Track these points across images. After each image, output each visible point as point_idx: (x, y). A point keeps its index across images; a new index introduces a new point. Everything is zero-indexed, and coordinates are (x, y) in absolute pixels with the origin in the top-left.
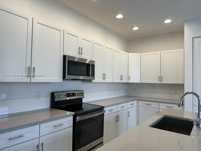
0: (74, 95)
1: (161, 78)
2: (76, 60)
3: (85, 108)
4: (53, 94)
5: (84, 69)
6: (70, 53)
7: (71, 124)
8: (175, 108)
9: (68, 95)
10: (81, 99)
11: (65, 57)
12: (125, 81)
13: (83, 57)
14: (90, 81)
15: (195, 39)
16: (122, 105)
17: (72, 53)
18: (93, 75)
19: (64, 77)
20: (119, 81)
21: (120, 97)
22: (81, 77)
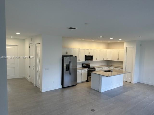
0: (87, 64)
1: (118, 59)
2: (88, 56)
3: (90, 68)
4: (82, 64)
5: (90, 58)
6: (86, 54)
7: (87, 71)
8: (120, 70)
9: (86, 64)
10: (89, 66)
11: (85, 55)
12: (105, 59)
13: (90, 54)
14: (92, 61)
15: (127, 48)
16: (102, 68)
17: (87, 54)
18: (93, 59)
19: (85, 60)
20: (103, 60)
21: (104, 65)
22: (90, 60)
